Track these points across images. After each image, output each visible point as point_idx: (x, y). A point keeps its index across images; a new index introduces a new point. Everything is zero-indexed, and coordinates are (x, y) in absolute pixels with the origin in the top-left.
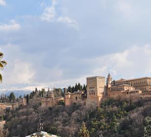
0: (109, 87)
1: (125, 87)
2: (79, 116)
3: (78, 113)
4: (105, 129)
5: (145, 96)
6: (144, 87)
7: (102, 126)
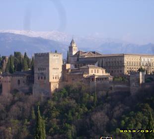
0: (67, 68)
1: (90, 70)
2: (21, 112)
3: (19, 107)
4: (55, 134)
5: (116, 86)
6: (120, 69)
7: (52, 129)
